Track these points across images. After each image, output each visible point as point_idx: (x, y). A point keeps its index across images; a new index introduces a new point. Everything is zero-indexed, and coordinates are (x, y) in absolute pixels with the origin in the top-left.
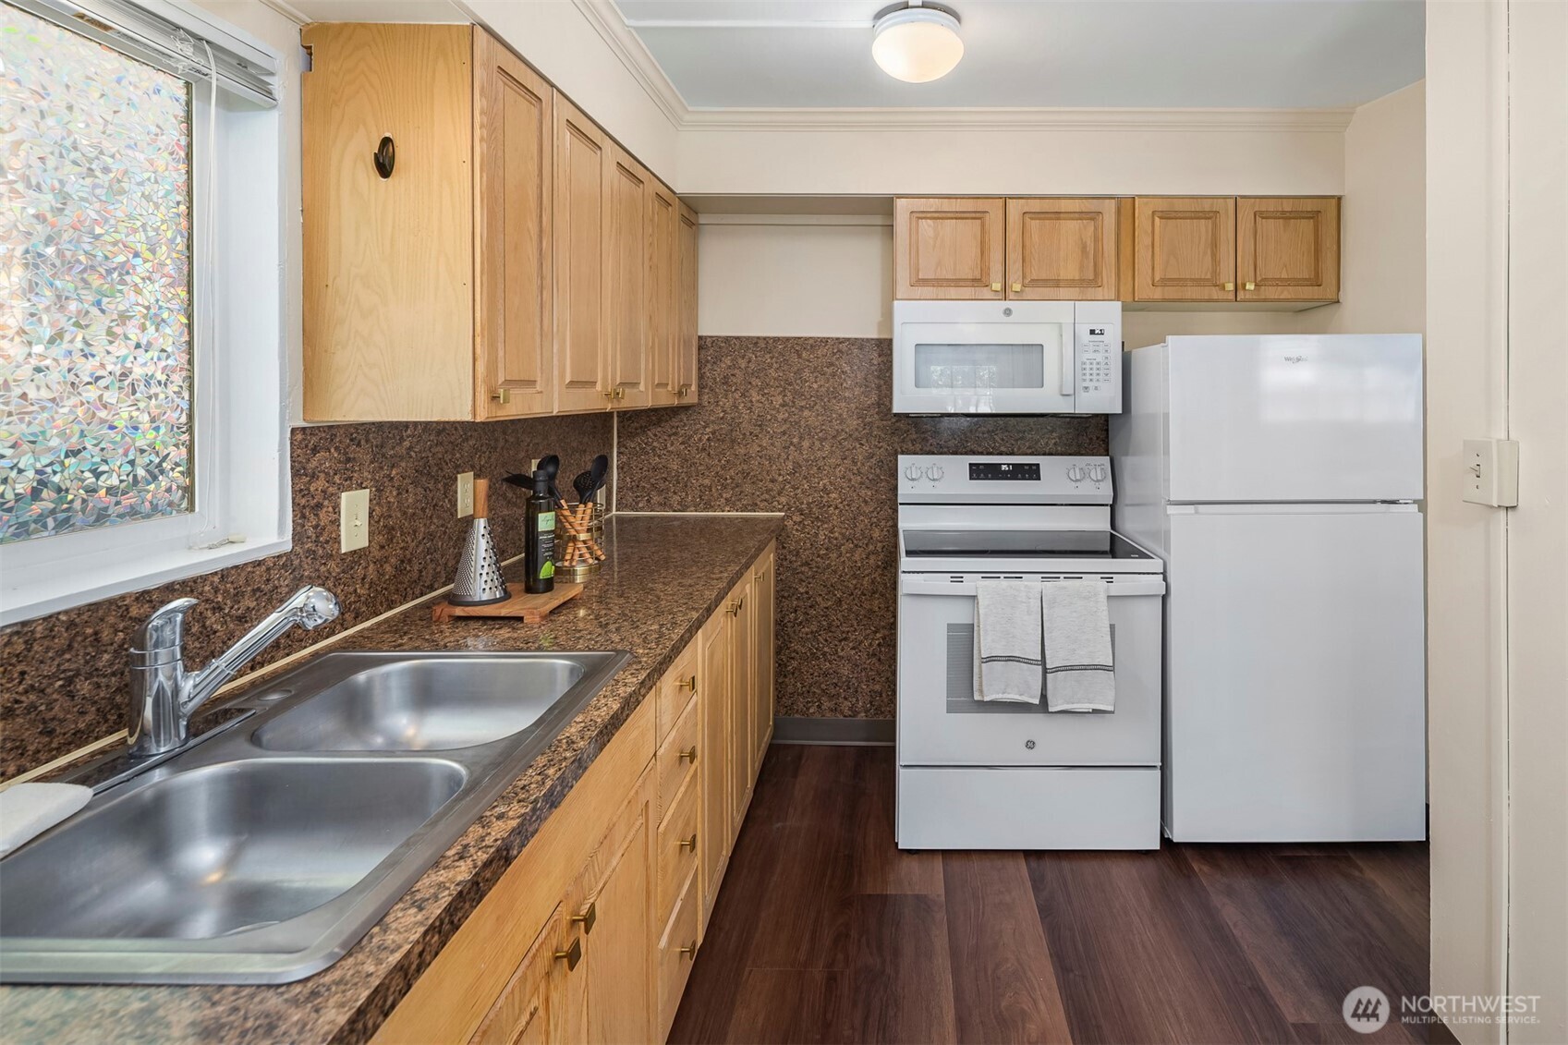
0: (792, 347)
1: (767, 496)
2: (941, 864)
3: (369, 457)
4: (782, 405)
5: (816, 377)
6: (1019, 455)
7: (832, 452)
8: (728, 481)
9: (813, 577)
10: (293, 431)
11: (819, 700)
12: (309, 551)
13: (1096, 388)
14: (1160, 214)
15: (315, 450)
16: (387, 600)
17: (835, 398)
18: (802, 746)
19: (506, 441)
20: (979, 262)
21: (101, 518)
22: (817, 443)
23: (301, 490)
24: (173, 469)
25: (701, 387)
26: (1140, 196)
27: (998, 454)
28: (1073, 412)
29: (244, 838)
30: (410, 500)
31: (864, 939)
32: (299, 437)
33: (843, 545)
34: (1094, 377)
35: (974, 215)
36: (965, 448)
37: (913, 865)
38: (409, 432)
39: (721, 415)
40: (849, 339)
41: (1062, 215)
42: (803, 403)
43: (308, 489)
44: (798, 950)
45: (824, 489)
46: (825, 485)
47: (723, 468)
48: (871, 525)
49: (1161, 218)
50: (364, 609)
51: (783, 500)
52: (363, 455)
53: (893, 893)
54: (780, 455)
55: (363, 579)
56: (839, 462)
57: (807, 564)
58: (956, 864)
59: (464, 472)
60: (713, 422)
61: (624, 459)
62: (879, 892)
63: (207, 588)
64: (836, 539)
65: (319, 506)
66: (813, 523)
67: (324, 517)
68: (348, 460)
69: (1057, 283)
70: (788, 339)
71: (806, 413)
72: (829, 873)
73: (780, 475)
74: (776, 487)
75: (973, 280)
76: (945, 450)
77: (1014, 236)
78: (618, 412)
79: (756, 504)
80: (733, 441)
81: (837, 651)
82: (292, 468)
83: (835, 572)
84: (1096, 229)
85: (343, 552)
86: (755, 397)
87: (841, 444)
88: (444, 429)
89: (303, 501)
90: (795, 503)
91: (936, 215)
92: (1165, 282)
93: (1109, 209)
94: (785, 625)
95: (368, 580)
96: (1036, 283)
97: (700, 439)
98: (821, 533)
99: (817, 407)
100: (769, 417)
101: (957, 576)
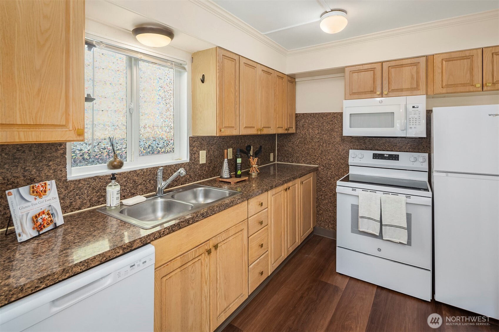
0: (320, 116)
1: (314, 160)
2: (348, 281)
3: (206, 144)
4: (318, 133)
5: (327, 125)
6: (395, 151)
7: (332, 148)
8: (304, 155)
9: (326, 186)
10: (190, 137)
11: (328, 224)
12: (193, 162)
13: (415, 128)
14: (446, 60)
15: (194, 142)
16: (210, 175)
17: (333, 131)
18: (323, 237)
19: (242, 141)
20: (373, 85)
21: (159, 152)
22: (328, 145)
23: (191, 150)
24: (171, 144)
25: (296, 128)
26: (436, 54)
27: (387, 151)
28: (406, 136)
29: (166, 212)
30: (216, 154)
31: (315, 291)
32: (191, 139)
33: (335, 177)
34: (414, 124)
35: (371, 70)
36: (375, 148)
37: (339, 278)
38: (216, 138)
39: (302, 136)
40: (337, 113)
41: (404, 66)
42: (324, 133)
43: (193, 150)
44: (297, 287)
45: (330, 159)
46: (330, 158)
47: (302, 151)
48: (344, 172)
49: (445, 61)
50: (205, 176)
51: (318, 162)
52: (205, 143)
53: (329, 283)
54: (317, 148)
55: (205, 170)
56: (334, 151)
57: (325, 182)
58: (353, 282)
59: (230, 148)
60: (300, 138)
61: (278, 148)
62: (325, 281)
63: (173, 167)
64: (333, 175)
65: (195, 153)
66: (326, 169)
67: (196, 156)
68: (201, 144)
69: (402, 90)
70: (319, 113)
71: (325, 136)
72: (314, 272)
73: (317, 154)
74: (316, 158)
75: (371, 91)
76: (368, 149)
77: (385, 75)
78: (277, 134)
79: (311, 163)
80: (305, 144)
81: (333, 210)
82: (189, 145)
83: (333, 185)
84: (417, 69)
85: (200, 163)
86: (311, 131)
87: (335, 146)
88: (224, 138)
89: (192, 152)
90: (321, 163)
91: (358, 71)
92: (448, 86)
93: (423, 61)
94: (319, 200)
95: (206, 170)
96: (393, 91)
97: (296, 143)
98: (329, 173)
99: (327, 134)
100: (314, 137)
101: (354, 189)
